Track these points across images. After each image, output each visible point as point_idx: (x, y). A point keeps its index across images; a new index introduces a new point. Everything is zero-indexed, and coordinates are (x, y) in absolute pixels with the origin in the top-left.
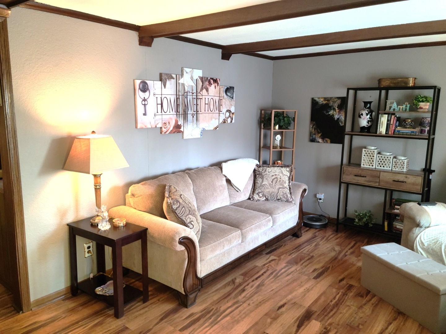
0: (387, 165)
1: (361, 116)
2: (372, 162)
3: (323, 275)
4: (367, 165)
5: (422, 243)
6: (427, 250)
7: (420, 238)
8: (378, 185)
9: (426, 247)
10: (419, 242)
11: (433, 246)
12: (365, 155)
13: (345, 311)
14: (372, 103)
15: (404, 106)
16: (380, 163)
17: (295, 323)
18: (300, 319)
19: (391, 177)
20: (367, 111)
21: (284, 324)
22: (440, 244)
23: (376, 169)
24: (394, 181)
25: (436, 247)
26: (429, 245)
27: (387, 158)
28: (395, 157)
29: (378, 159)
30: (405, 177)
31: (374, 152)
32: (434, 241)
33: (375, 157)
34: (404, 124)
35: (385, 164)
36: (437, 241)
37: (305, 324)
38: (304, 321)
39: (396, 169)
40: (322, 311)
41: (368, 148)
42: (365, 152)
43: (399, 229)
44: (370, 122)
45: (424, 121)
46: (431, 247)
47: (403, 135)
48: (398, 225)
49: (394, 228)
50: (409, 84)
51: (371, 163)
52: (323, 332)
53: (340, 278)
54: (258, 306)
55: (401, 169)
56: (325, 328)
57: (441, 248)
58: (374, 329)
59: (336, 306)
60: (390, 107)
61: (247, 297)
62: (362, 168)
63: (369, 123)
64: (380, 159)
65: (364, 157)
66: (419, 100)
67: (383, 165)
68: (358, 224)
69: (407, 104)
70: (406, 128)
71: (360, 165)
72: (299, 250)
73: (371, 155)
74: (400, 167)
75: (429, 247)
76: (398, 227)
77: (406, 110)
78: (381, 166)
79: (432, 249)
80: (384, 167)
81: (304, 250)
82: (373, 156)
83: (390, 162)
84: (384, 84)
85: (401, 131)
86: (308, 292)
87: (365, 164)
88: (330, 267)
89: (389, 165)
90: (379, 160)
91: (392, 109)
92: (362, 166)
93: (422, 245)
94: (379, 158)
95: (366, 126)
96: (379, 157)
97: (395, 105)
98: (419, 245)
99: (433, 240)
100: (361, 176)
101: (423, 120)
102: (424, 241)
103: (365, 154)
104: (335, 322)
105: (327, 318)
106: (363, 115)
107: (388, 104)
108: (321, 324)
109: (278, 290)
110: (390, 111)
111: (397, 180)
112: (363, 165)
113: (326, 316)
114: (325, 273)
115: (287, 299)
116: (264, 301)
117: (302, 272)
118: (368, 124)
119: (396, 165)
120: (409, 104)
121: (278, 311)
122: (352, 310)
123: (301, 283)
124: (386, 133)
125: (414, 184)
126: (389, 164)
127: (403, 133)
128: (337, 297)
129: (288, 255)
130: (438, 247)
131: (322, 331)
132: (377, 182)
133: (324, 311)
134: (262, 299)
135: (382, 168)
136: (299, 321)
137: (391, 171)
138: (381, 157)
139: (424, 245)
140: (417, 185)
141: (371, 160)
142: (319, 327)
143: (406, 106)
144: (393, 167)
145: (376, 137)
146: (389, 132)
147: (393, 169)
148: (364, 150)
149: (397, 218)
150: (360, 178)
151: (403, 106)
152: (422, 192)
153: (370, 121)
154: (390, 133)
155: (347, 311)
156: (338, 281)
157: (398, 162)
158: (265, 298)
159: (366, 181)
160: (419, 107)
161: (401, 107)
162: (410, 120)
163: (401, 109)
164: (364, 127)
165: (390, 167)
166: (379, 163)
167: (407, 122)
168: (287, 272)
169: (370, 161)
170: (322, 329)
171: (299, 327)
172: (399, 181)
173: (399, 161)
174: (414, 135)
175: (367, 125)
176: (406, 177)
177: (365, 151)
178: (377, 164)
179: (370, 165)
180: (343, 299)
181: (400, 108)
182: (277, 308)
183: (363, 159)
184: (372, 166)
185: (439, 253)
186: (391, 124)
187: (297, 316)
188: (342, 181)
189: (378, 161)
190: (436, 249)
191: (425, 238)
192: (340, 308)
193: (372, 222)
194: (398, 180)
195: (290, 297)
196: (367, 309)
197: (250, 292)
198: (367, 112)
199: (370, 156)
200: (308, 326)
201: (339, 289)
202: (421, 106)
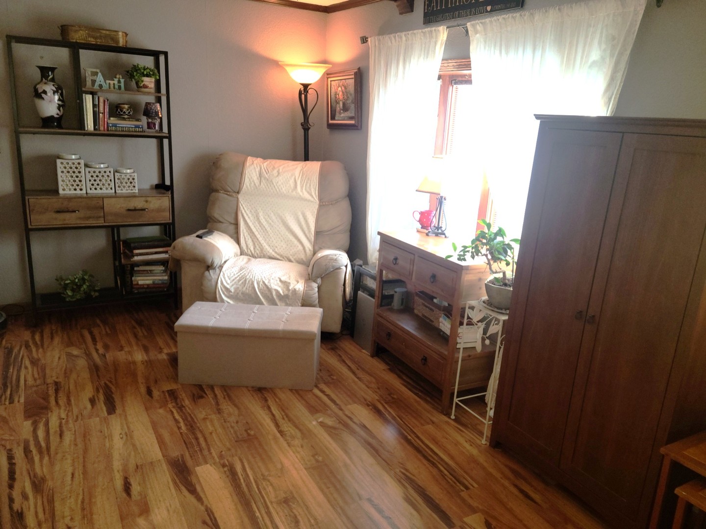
0: (107, 185)
1: (43, 95)
2: (79, 183)
3: (114, 402)
4: (70, 190)
5: (227, 289)
6: (235, 297)
7: (222, 283)
8: (103, 222)
9: (234, 293)
10: (222, 289)
11: (242, 288)
12: (62, 172)
13: (211, 428)
14: (56, 71)
15: (116, 82)
16: (94, 182)
17: (181, 493)
18: (178, 481)
19: (123, 205)
20: (53, 85)
21: (169, 506)
22: (251, 282)
23: (89, 195)
24: (129, 210)
25: (246, 288)
26: (236, 289)
27: (104, 174)
28: (116, 171)
29: (89, 176)
30: (144, 201)
31: (79, 164)
32: (241, 282)
33: (83, 173)
34: (119, 112)
35: (103, 185)
36: (245, 280)
37: (194, 481)
38: (188, 479)
39: (122, 190)
40: (187, 448)
41: (67, 158)
42: (62, 166)
43: (143, 285)
44: (61, 108)
45: (153, 108)
46: (240, 291)
47: (123, 131)
48: (141, 280)
49: (135, 286)
50: (118, 42)
51: (78, 185)
52: (228, 473)
53: (143, 390)
54: (89, 516)
55: (130, 189)
56: (224, 466)
57: (254, 288)
58: (266, 425)
59: (194, 430)
60: (94, 82)
61: (46, 520)
62: (61, 195)
63: (59, 110)
64: (92, 176)
65: (62, 174)
66: (143, 73)
67: (99, 187)
68: (74, 300)
69: (119, 78)
70: (124, 119)
71: (56, 192)
72: (18, 386)
73: (75, 170)
74: (129, 187)
75: (238, 291)
76: (140, 283)
77: (120, 88)
78: (96, 189)
79: (242, 293)
80: (101, 189)
81: (25, 381)
82: (80, 172)
83: (111, 180)
84: (78, 36)
85: (119, 124)
86: (132, 437)
87: (66, 188)
88: (105, 383)
89: (109, 185)
90: (91, 178)
91: (97, 84)
92: (61, 192)
93: (227, 292)
94: (91, 174)
95: (56, 116)
96: (89, 172)
97: (100, 79)
98: (224, 293)
99: (239, 281)
100: (68, 211)
101: (151, 106)
102: (228, 287)
103: (64, 170)
104: (221, 450)
105: (206, 452)
106: (49, 94)
107: (89, 75)
108: (211, 465)
109: (81, 468)
110: (94, 88)
111: (133, 208)
112: (64, 190)
113: (201, 450)
114: (113, 395)
115: (118, 471)
116: (87, 501)
117: (77, 417)
118: (58, 112)
119: (121, 183)
120: (122, 78)
121: (133, 496)
122: (216, 421)
123: (101, 432)
124: (95, 129)
125: (159, 210)
126: (110, 182)
127: (122, 129)
128: (177, 417)
129: (7, 403)
130: (249, 287)
131: (225, 472)
132: (100, 217)
133: (188, 446)
134: (76, 500)
135: (99, 191)
136: (182, 484)
137: (114, 194)
138: (94, 172)
139: (231, 292)
140: (164, 210)
141: (76, 179)
142: (214, 471)
143: (119, 82)
144: (117, 188)
145: (84, 136)
146: (100, 126)
147: (117, 191)
148: (59, 161)
149: (136, 269)
150: (67, 216)
151: (114, 80)
152: (172, 220)
153: (63, 106)
154: (102, 128)
155: (213, 425)
156: (148, 397)
157: (124, 179)
158: (81, 497)
159: (80, 218)
160: (142, 85)
161: (112, 82)
162: (126, 106)
163: (112, 86)
164: (52, 117)
165: (111, 189)
166: (91, 183)
167: (124, 110)
168: (52, 431)
169: (75, 181)
170: (221, 469)
171: (193, 491)
172: (137, 208)
173: (126, 176)
174: (141, 132)
175: (58, 114)
176: (147, 201)
177: (62, 163)
178: (89, 185)
179: (75, 190)
180: (187, 415)
181: (110, 83)
182: (125, 495)
183: (60, 179)
184: (81, 190)
185: (253, 295)
186: (102, 112)
187: (170, 480)
188: (30, 227)
189: (90, 181)
190: (247, 291)
191: (229, 282)
192: (201, 428)
193: (96, 288)
194: (135, 207)
195: (117, 464)
196: (227, 407)
197: (36, 507)
198: (55, 89)
199: (74, 172)
200: (201, 481)
201: (164, 405)
202: (146, 83)
